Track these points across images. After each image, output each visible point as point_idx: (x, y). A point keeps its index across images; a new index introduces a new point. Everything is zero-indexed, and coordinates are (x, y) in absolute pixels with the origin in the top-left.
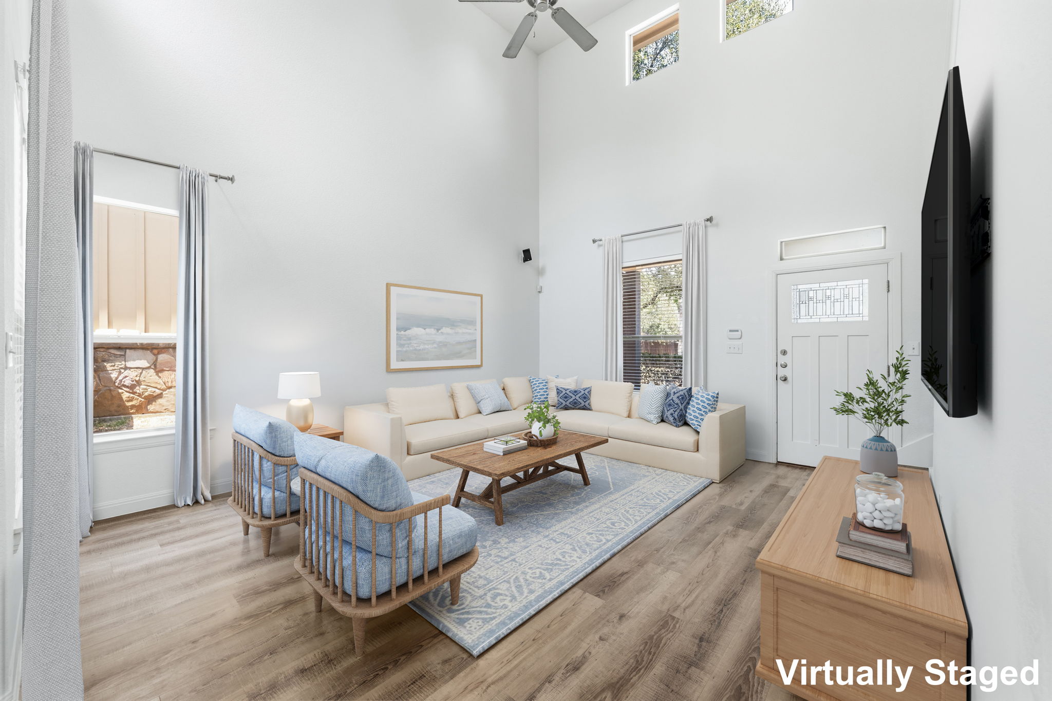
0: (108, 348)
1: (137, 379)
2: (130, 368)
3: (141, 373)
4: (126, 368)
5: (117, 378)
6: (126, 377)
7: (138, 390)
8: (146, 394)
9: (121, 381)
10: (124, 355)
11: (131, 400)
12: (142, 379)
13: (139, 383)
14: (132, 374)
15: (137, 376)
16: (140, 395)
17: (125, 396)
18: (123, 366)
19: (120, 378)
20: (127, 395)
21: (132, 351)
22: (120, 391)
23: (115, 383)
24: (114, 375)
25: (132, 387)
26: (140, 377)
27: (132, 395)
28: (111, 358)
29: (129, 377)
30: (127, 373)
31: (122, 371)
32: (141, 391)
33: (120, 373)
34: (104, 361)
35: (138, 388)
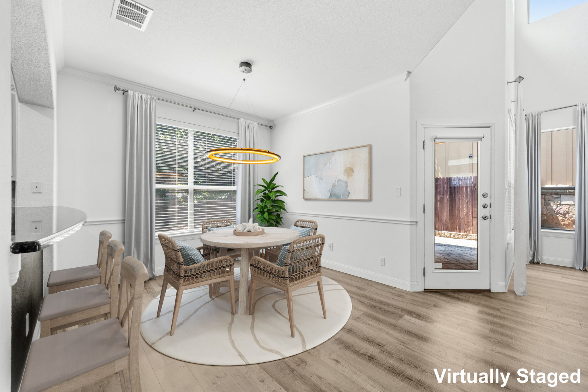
0: (551, 194)
1: (567, 210)
2: (563, 205)
3: (569, 207)
4: (560, 204)
5: (556, 209)
6: (561, 209)
7: (567, 216)
8: (572, 219)
9: (558, 211)
10: (560, 198)
11: (563, 221)
12: (570, 210)
13: (568, 212)
14: (564, 208)
15: (567, 209)
16: (568, 219)
17: (560, 218)
18: (559, 203)
19: (557, 209)
20: (561, 218)
21: (564, 196)
22: (558, 216)
23: (555, 211)
24: (554, 207)
25: (564, 215)
26: (568, 209)
27: (564, 219)
28: (553, 199)
29: (563, 209)
30: (561, 207)
31: (559, 206)
32: (569, 217)
33: (557, 207)
34: (549, 200)
35: (567, 215)
